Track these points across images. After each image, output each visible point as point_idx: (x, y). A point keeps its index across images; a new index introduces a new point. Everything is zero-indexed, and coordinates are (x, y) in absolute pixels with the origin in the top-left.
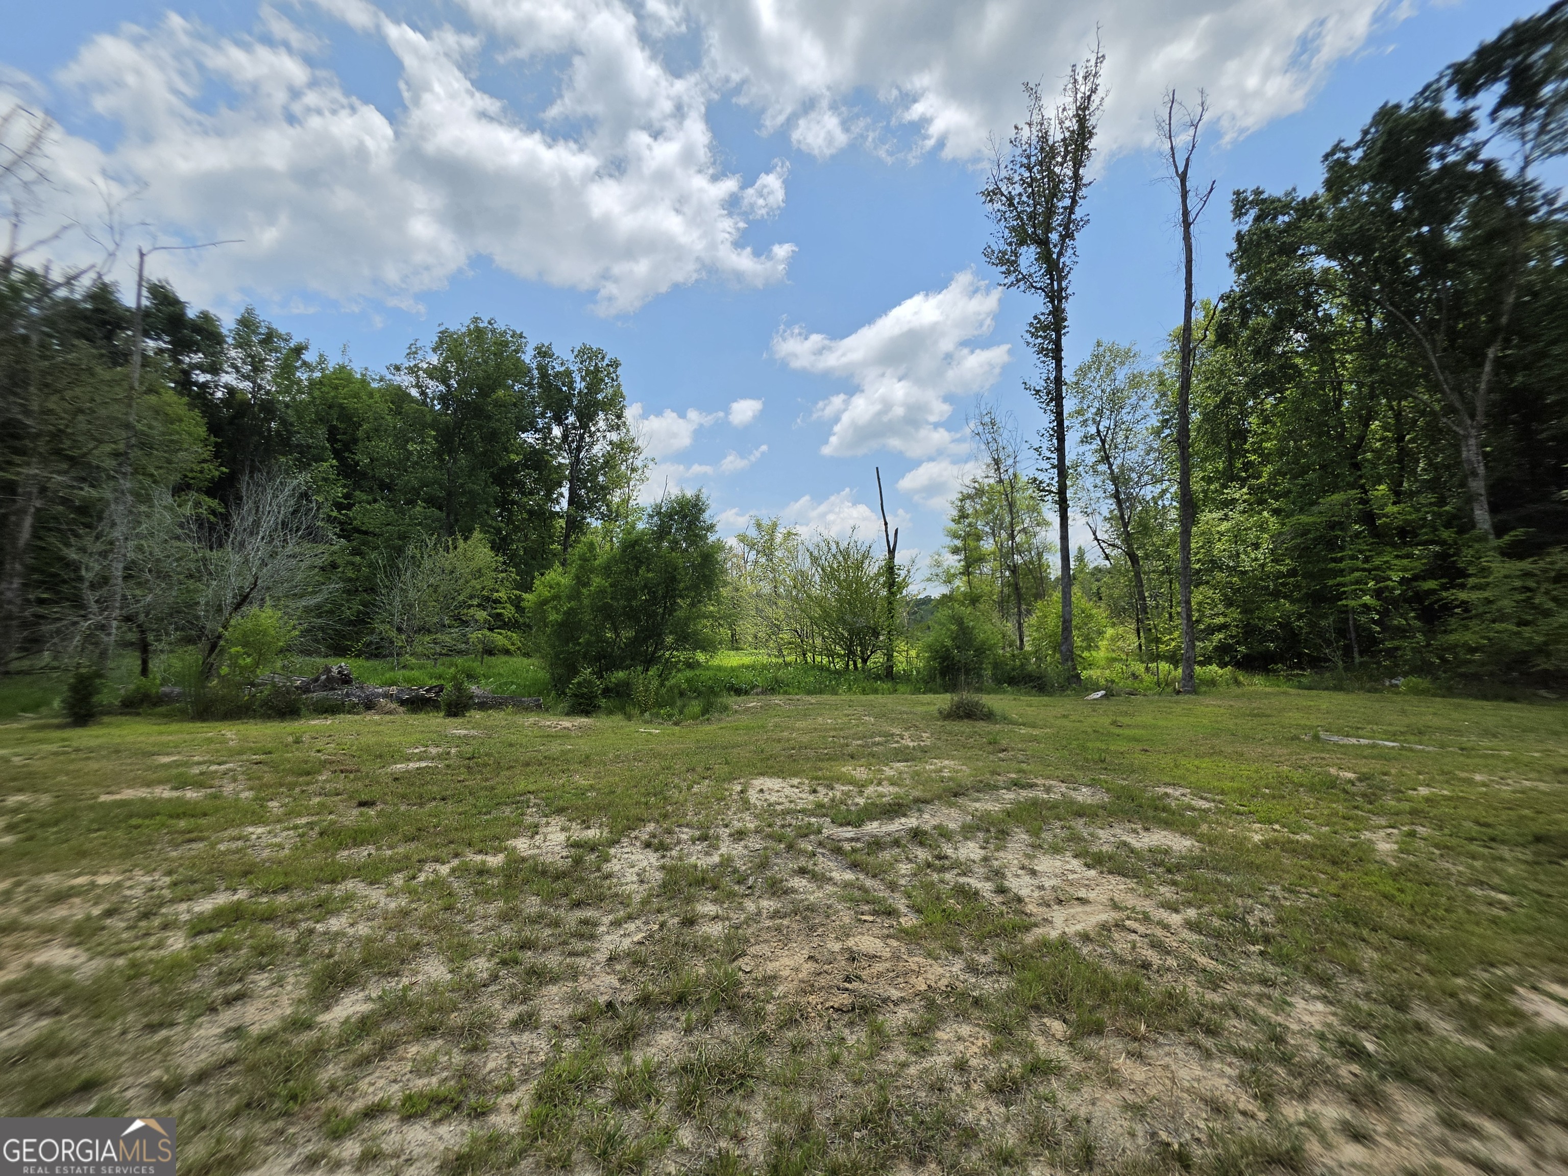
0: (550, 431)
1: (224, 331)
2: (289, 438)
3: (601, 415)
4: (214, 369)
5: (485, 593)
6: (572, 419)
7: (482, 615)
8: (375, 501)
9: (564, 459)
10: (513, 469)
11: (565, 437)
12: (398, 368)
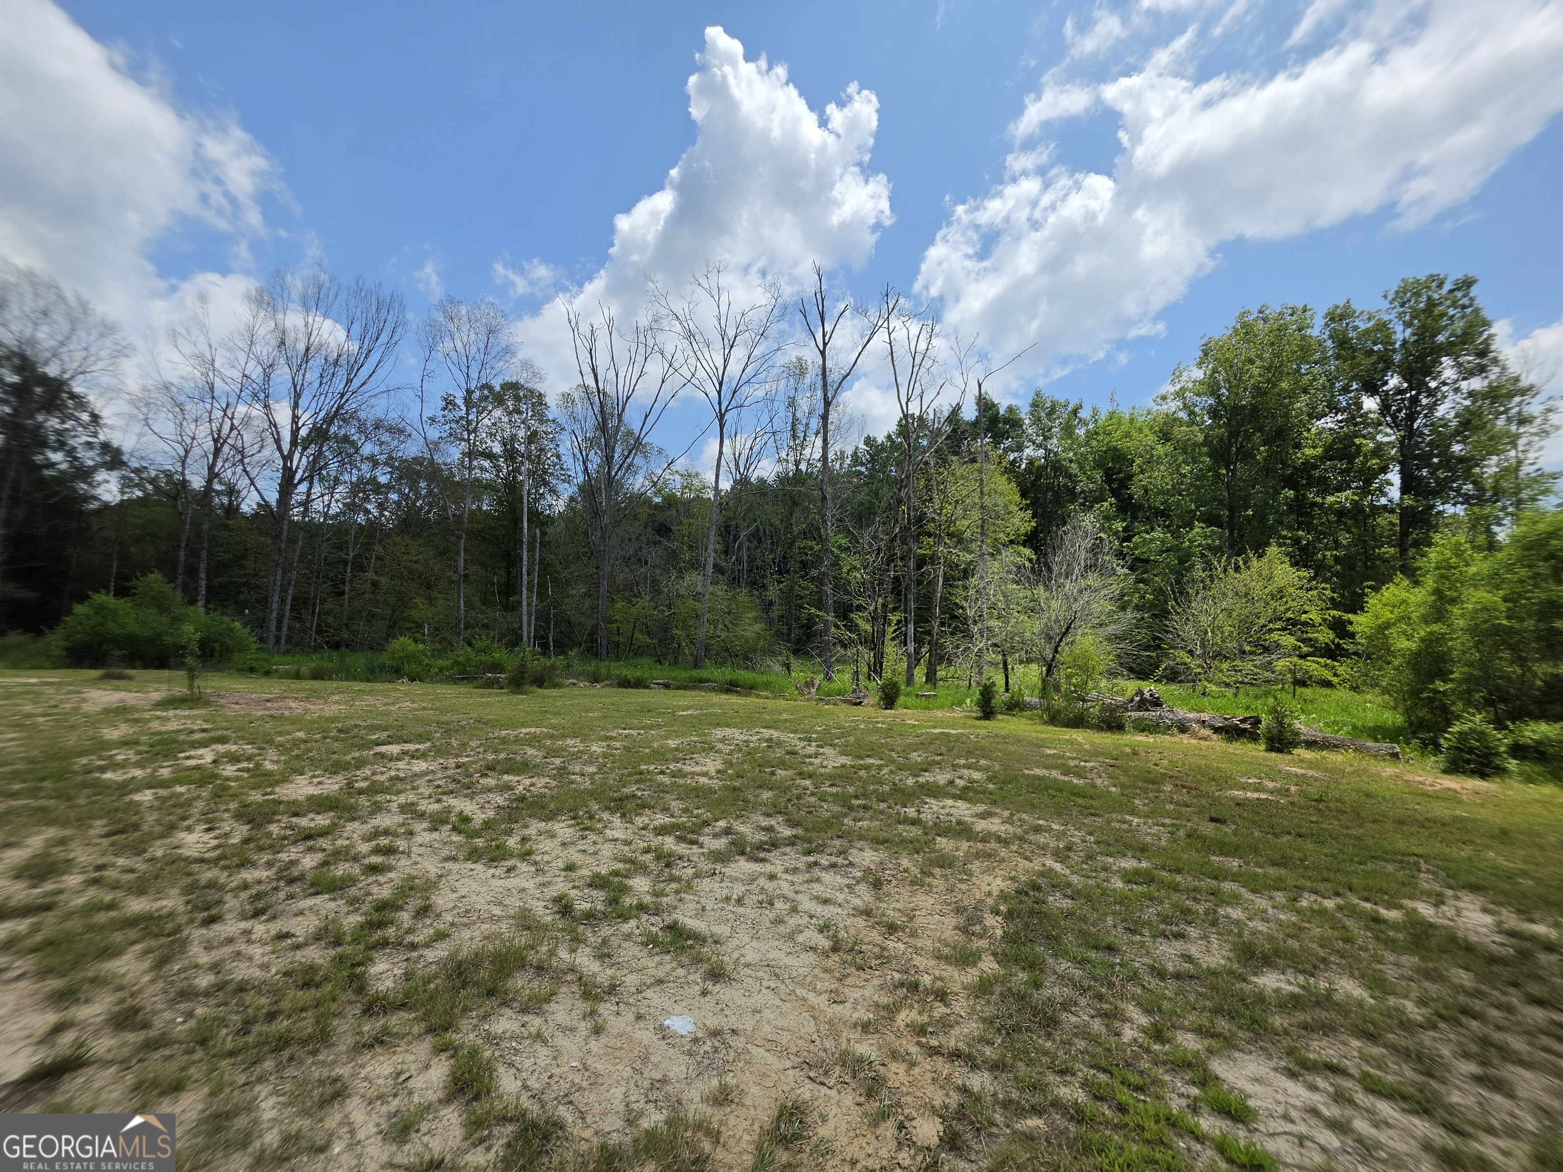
0: (1359, 406)
1: (1023, 416)
2: (1074, 488)
3: (1446, 361)
4: (1020, 448)
5: (1289, 615)
6: (1394, 381)
7: (1289, 641)
8: (1152, 529)
9: (1388, 436)
10: (1308, 466)
11: (1385, 408)
12: (1164, 398)
